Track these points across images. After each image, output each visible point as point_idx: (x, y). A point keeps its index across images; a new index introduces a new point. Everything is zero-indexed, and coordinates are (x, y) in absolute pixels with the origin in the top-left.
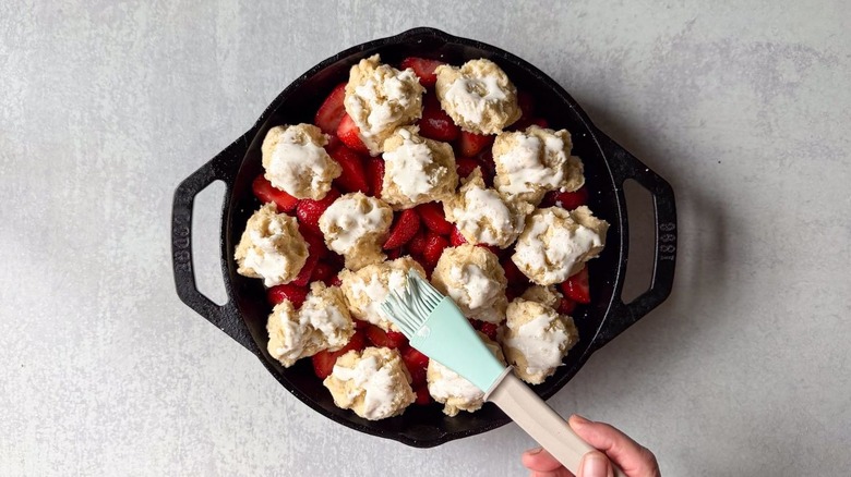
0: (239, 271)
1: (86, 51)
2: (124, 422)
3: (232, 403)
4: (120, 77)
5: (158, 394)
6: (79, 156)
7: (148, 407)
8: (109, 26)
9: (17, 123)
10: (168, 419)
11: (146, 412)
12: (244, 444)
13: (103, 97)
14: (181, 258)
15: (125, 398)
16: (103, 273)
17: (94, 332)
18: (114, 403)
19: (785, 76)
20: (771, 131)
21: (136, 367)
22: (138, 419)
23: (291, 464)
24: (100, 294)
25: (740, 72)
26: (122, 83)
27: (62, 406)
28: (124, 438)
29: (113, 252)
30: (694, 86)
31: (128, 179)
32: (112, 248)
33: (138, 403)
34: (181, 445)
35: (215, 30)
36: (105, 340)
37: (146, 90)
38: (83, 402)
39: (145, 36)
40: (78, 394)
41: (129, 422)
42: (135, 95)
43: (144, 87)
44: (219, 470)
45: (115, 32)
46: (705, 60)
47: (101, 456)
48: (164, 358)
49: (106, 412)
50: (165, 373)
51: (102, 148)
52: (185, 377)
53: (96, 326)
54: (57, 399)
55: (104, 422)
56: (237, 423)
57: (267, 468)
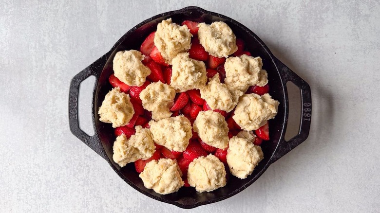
0: (100, 119)
1: (37, 14)
2: (59, 189)
3: (110, 178)
4: (53, 26)
5: (74, 175)
6: (34, 64)
7: (70, 182)
8: (47, 3)
9: (5, 50)
10: (80, 186)
11: (69, 184)
12: (117, 197)
13: (45, 36)
14: (73, 113)
15: (59, 177)
16: (47, 118)
17: (43, 147)
18: (54, 180)
19: (363, 11)
20: (359, 38)
21: (64, 162)
22: (65, 187)
23: (139, 206)
24: (46, 128)
25: (342, 11)
26: (54, 29)
27: (29, 183)
28: (59, 197)
29: (51, 108)
30: (321, 18)
31: (57, 73)
32: (51, 106)
33: (65, 179)
34: (87, 199)
35: (96, 2)
36: (49, 150)
37: (65, 31)
38: (39, 180)
39: (64, 6)
40: (37, 176)
41: (61, 189)
42: (59, 34)
43: (64, 30)
44: (105, 211)
45: (50, 5)
46: (325, 6)
47: (48, 206)
48: (77, 157)
49: (50, 185)
50: (78, 165)
51: (45, 60)
52: (87, 166)
53: (44, 144)
54: (27, 179)
55: (49, 190)
56: (113, 188)
57: (128, 209)
